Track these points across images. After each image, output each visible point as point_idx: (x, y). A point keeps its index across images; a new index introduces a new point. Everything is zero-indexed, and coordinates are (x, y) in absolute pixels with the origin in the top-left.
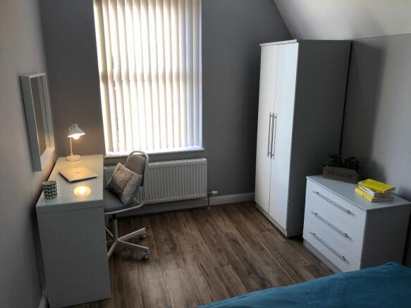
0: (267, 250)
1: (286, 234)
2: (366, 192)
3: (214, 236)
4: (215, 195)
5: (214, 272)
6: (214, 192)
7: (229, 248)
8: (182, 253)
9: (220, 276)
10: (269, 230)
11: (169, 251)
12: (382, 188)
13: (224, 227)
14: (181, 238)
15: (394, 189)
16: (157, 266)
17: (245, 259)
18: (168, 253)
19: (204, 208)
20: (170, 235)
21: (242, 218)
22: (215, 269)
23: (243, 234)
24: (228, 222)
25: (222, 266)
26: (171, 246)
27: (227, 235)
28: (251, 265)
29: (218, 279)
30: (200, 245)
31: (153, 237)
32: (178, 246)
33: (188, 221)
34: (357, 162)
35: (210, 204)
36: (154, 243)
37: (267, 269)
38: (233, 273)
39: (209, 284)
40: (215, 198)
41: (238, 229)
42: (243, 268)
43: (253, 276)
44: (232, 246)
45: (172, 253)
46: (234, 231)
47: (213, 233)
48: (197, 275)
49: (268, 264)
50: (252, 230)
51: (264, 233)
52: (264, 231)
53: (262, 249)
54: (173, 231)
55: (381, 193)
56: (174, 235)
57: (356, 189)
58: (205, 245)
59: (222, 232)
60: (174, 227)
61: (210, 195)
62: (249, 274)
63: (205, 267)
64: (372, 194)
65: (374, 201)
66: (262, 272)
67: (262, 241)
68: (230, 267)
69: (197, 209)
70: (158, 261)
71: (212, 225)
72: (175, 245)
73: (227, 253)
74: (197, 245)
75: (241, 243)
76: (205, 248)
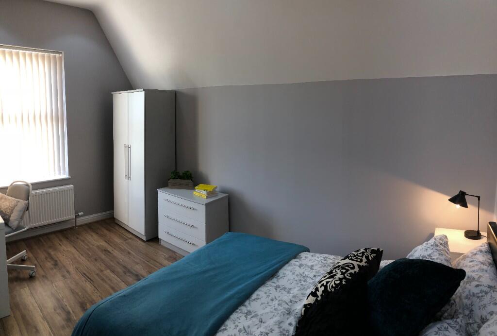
0: (134, 254)
1: (144, 239)
2: (200, 193)
3: (88, 249)
4: (82, 216)
5: (97, 277)
6: (80, 214)
7: (103, 257)
8: (64, 266)
9: (103, 280)
10: (130, 238)
11: (52, 266)
12: (210, 188)
13: (94, 241)
14: (60, 255)
15: (216, 187)
16: (46, 281)
17: (118, 263)
18: (52, 269)
19: (72, 228)
20: (49, 254)
21: (106, 232)
22: (97, 274)
23: (111, 244)
24: (95, 236)
25: (102, 271)
26: (52, 262)
27: (98, 247)
28: (124, 267)
29: (101, 282)
30: (78, 258)
31: (34, 258)
32: (58, 261)
33: (61, 240)
34: (191, 174)
35: (77, 224)
36: (36, 262)
37: (138, 267)
38: (112, 275)
39: (95, 287)
40: (82, 218)
41: (106, 242)
42: (119, 269)
43: (128, 274)
44: (105, 255)
45: (55, 268)
46: (103, 243)
47: (86, 247)
48: (83, 282)
49: (138, 264)
50: (117, 240)
51: (127, 241)
52: (127, 240)
53: (129, 253)
54: (50, 251)
55: (210, 192)
56: (52, 253)
57: (194, 192)
58: (82, 257)
59: (93, 245)
60: (50, 247)
61: (77, 216)
62: (125, 274)
63: (87, 274)
64: (205, 193)
65: (207, 197)
66: (134, 270)
67: (127, 247)
68: (108, 271)
69: (66, 230)
70: (45, 277)
71: (83, 241)
72: (56, 261)
73: (103, 261)
74: (75, 258)
75: (112, 252)
76: (83, 260)
